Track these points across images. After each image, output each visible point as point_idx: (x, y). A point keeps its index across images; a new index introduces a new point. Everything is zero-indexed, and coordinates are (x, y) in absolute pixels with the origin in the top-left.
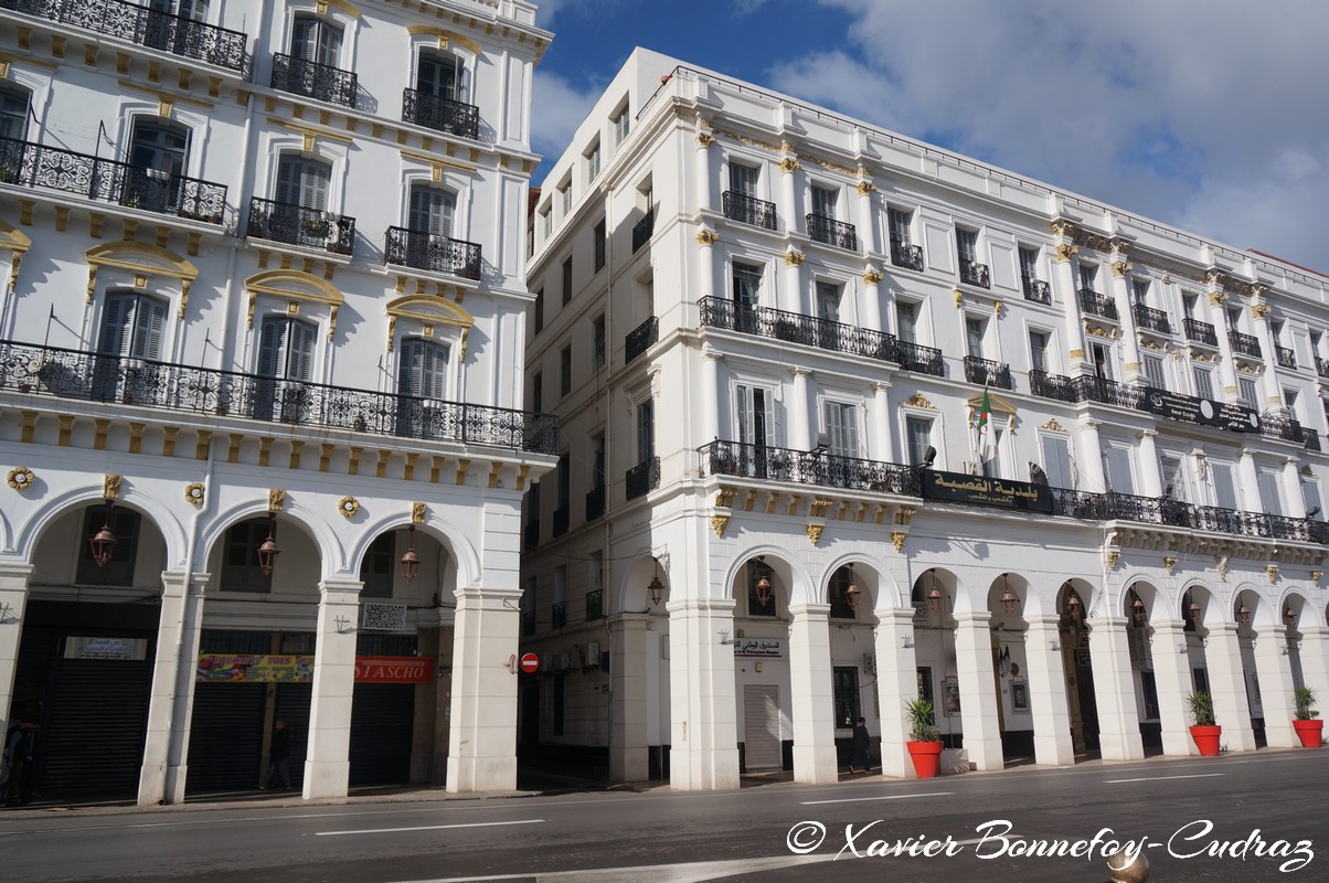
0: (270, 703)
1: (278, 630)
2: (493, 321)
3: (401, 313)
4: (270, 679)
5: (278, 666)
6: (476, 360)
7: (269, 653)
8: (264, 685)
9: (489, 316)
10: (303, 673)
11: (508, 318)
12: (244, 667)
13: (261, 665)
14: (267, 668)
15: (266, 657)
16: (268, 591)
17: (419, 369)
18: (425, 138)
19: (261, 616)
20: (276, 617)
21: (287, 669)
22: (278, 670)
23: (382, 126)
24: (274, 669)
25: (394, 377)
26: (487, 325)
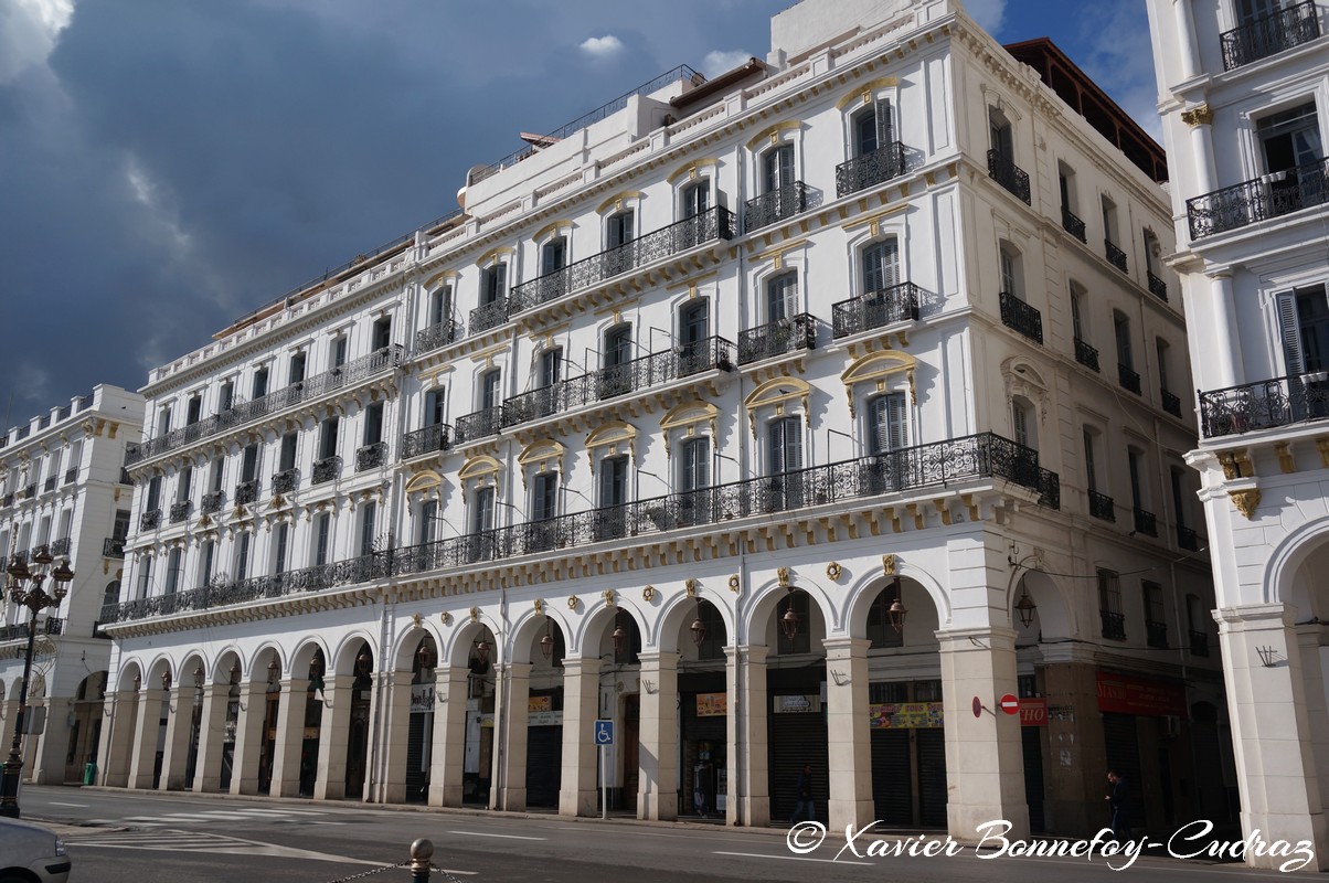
0: (913, 747)
1: (912, 679)
2: (938, 352)
3: (854, 380)
4: (909, 725)
5: (914, 713)
6: (928, 397)
7: (907, 702)
8: (906, 730)
9: (935, 347)
10: (933, 719)
11: (954, 340)
12: (888, 715)
13: (901, 713)
14: (905, 716)
15: (904, 705)
16: (901, 645)
17: (883, 425)
18: (859, 201)
19: (899, 668)
20: (911, 668)
21: (921, 716)
22: (913, 716)
23: (824, 213)
24: (912, 716)
25: (859, 442)
26: (932, 357)
